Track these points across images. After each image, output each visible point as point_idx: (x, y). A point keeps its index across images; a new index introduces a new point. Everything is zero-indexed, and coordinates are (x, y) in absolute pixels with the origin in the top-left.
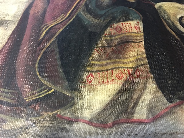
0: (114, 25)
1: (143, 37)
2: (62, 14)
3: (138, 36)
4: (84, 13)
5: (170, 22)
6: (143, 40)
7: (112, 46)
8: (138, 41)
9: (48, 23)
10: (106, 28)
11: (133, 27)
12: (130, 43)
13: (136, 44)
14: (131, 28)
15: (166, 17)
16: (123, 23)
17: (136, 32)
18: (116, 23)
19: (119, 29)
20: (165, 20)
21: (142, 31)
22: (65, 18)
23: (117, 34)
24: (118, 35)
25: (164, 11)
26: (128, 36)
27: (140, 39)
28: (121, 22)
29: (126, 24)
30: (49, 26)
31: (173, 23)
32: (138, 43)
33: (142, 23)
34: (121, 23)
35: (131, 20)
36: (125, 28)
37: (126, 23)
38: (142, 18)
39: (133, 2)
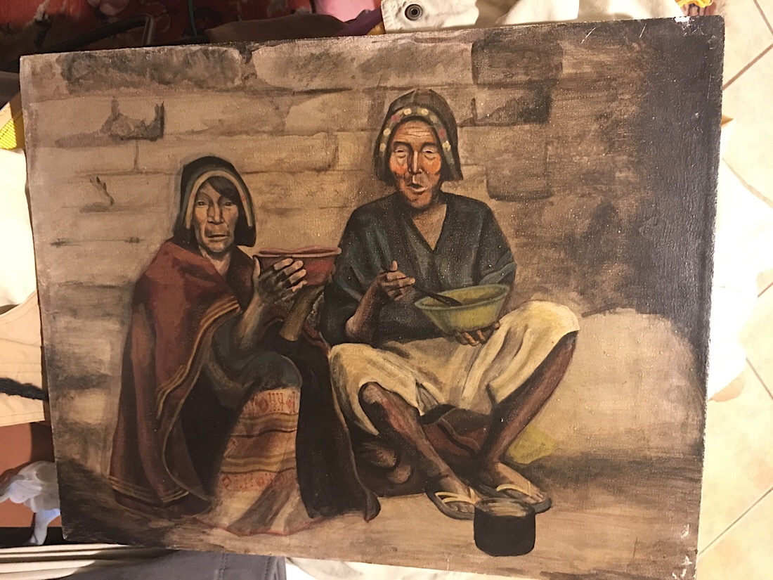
0: (257, 395)
1: (296, 423)
2: (180, 364)
3: (289, 421)
4: (213, 366)
5: (343, 395)
6: (296, 429)
7: (252, 436)
8: (289, 430)
9: (163, 385)
10: (246, 402)
11: (284, 402)
12: (277, 433)
13: (286, 435)
14: (282, 403)
15: (341, 383)
16: (272, 392)
17: (288, 412)
18: (261, 391)
19: (265, 404)
20: (337, 389)
21: (297, 411)
22: (185, 374)
23: (261, 414)
24: (262, 416)
25: (342, 367)
26: (276, 419)
27: (292, 427)
28: (268, 389)
29: (276, 396)
30: (165, 392)
31: (348, 396)
32: (288, 434)
33: (299, 394)
34: (268, 391)
35: (284, 387)
36: (273, 402)
37: (275, 392)
38: (301, 383)
39: (293, 340)
